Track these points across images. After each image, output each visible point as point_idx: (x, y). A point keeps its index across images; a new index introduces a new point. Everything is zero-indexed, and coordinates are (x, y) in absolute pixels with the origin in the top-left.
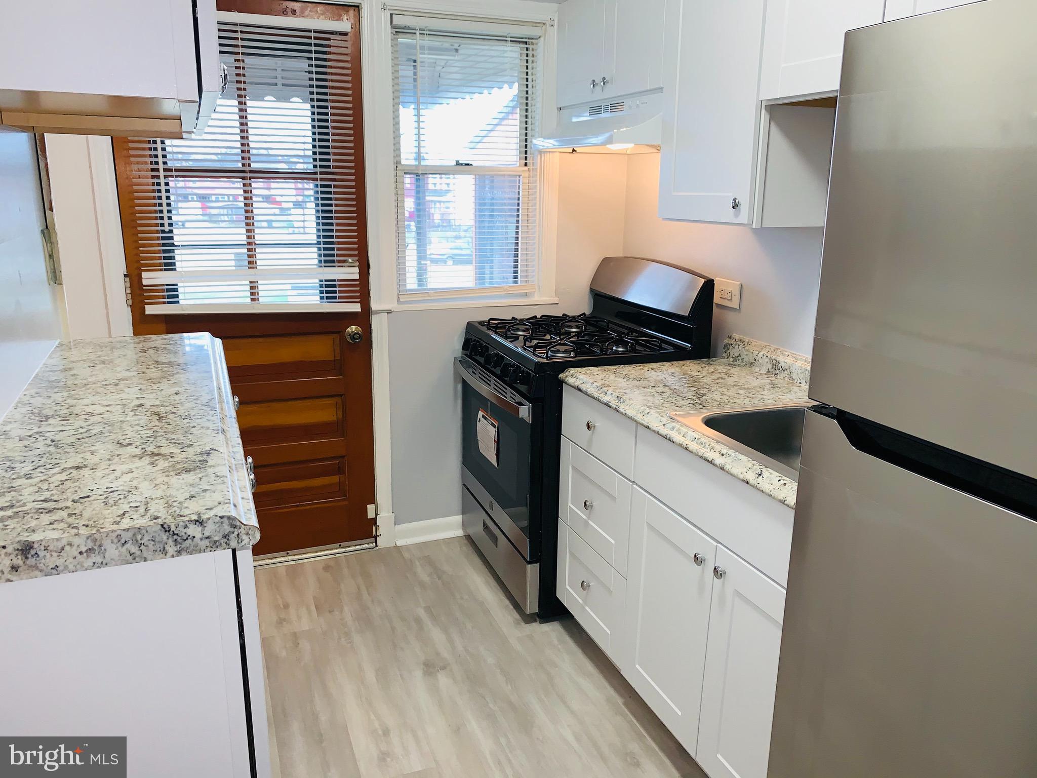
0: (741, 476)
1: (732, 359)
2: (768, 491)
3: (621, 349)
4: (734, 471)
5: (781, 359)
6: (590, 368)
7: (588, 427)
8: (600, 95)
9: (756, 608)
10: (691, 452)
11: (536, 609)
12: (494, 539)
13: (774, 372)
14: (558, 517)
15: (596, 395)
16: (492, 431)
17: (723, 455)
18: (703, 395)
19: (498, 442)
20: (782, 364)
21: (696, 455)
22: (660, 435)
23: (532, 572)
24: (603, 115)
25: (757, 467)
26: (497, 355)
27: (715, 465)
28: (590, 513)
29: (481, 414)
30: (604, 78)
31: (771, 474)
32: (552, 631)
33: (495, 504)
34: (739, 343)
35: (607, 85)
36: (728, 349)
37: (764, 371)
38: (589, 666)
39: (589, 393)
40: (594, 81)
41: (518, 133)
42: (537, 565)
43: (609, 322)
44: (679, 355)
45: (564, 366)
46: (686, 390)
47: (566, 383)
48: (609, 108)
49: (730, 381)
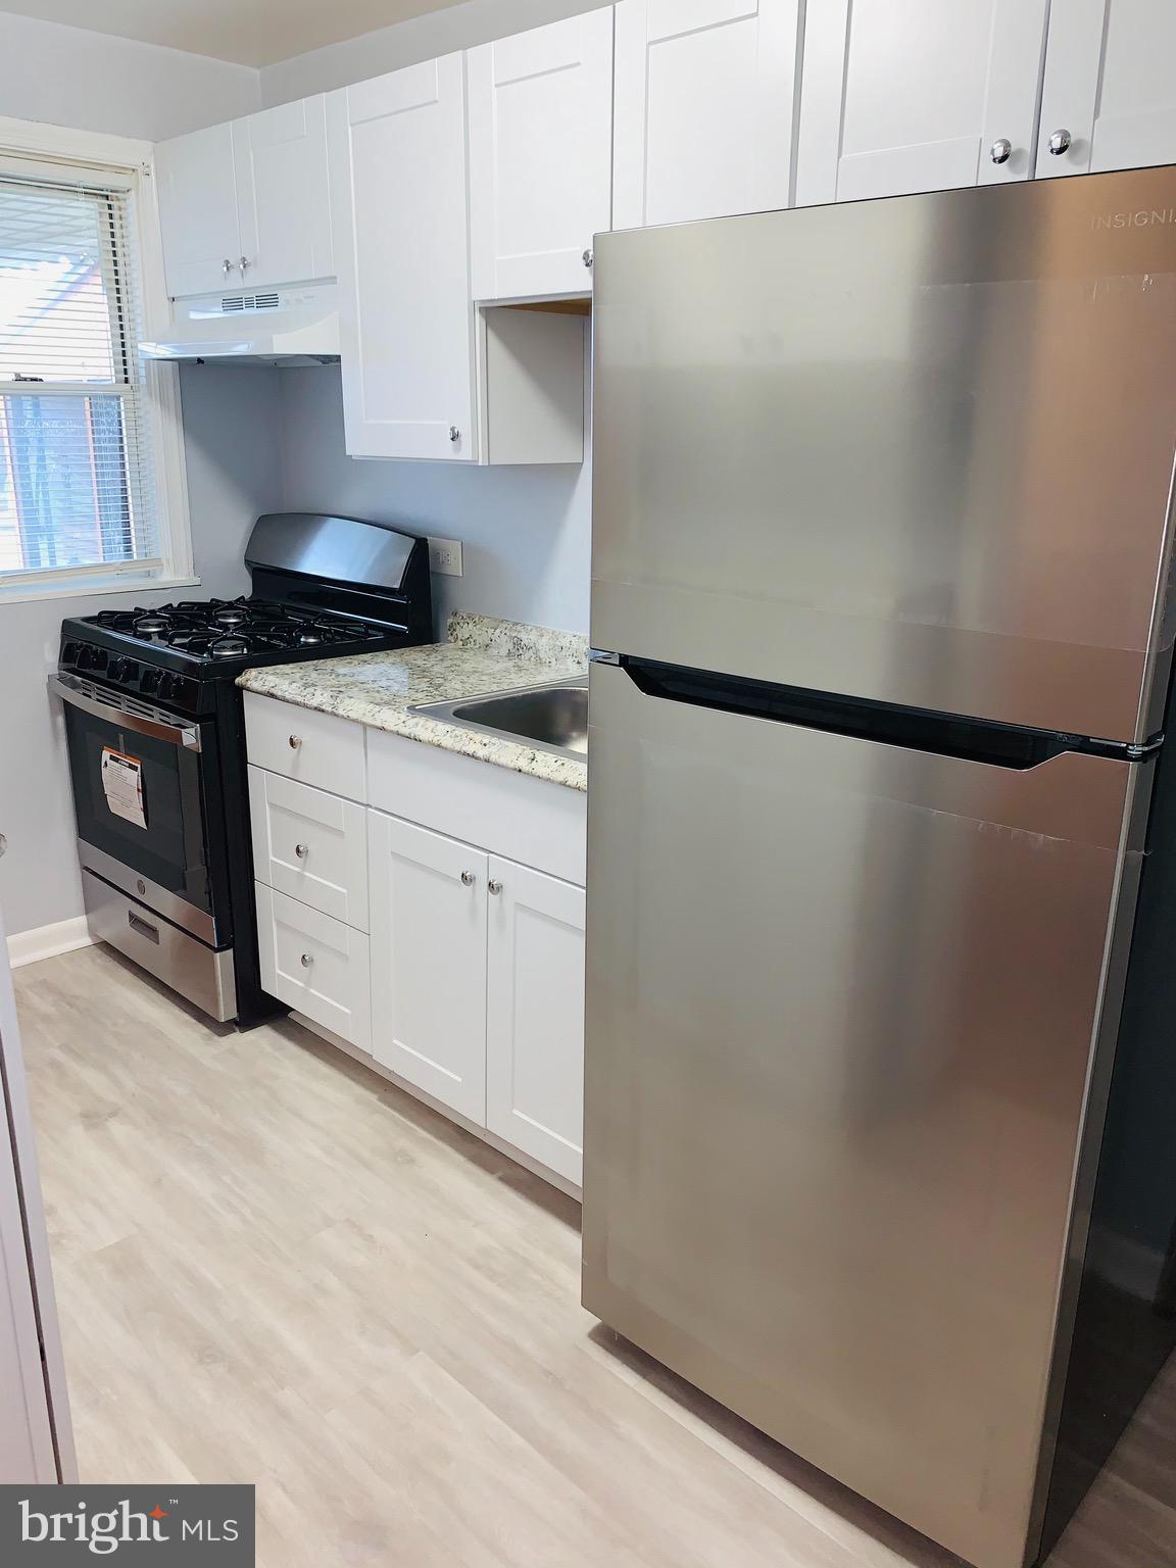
0: (512, 765)
1: (461, 643)
2: (545, 775)
3: (312, 640)
4: (502, 761)
5: (523, 636)
6: (281, 666)
7: (292, 743)
8: (236, 284)
9: (545, 917)
10: (446, 749)
11: (234, 1014)
12: (152, 932)
13: (517, 653)
14: (253, 879)
15: (299, 699)
16: (133, 778)
17: (485, 745)
18: (440, 685)
19: (144, 791)
20: (525, 641)
21: (453, 751)
22: (401, 735)
23: (224, 961)
24: (246, 311)
25: (528, 752)
26: (127, 662)
27: (477, 758)
28: (305, 862)
29: (106, 755)
30: (244, 259)
31: (545, 756)
32: (262, 1038)
33: (148, 883)
34: (468, 620)
35: (249, 269)
36: (455, 630)
37: (504, 652)
38: (323, 1068)
39: (288, 696)
40: (227, 262)
41: (109, 333)
42: (230, 952)
43: (284, 607)
44: (392, 642)
45: (240, 667)
46: (417, 681)
47: (248, 690)
48: (255, 302)
49: (467, 667)
